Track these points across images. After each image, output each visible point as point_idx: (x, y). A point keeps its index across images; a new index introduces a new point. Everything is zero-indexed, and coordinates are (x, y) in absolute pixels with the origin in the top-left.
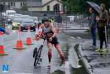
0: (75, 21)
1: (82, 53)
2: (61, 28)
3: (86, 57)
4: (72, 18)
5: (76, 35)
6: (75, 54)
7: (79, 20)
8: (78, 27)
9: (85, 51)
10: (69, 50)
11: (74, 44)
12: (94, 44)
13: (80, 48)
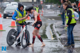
0: (51, 8)
1: (55, 30)
2: (41, 13)
3: (58, 32)
4: (49, 6)
5: (51, 18)
7: (54, 8)
8: (53, 12)
9: (57, 28)
11: (50, 24)
12: (64, 24)
13: (54, 27)
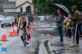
0: (45, 20)
1: (51, 48)
3: (54, 51)
4: (42, 18)
5: (45, 33)
6: (45, 49)
7: (48, 19)
9: (53, 47)
10: (40, 46)
11: (44, 41)
12: (62, 40)
13: (49, 44)
